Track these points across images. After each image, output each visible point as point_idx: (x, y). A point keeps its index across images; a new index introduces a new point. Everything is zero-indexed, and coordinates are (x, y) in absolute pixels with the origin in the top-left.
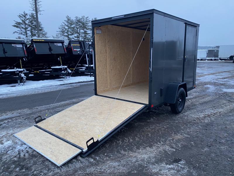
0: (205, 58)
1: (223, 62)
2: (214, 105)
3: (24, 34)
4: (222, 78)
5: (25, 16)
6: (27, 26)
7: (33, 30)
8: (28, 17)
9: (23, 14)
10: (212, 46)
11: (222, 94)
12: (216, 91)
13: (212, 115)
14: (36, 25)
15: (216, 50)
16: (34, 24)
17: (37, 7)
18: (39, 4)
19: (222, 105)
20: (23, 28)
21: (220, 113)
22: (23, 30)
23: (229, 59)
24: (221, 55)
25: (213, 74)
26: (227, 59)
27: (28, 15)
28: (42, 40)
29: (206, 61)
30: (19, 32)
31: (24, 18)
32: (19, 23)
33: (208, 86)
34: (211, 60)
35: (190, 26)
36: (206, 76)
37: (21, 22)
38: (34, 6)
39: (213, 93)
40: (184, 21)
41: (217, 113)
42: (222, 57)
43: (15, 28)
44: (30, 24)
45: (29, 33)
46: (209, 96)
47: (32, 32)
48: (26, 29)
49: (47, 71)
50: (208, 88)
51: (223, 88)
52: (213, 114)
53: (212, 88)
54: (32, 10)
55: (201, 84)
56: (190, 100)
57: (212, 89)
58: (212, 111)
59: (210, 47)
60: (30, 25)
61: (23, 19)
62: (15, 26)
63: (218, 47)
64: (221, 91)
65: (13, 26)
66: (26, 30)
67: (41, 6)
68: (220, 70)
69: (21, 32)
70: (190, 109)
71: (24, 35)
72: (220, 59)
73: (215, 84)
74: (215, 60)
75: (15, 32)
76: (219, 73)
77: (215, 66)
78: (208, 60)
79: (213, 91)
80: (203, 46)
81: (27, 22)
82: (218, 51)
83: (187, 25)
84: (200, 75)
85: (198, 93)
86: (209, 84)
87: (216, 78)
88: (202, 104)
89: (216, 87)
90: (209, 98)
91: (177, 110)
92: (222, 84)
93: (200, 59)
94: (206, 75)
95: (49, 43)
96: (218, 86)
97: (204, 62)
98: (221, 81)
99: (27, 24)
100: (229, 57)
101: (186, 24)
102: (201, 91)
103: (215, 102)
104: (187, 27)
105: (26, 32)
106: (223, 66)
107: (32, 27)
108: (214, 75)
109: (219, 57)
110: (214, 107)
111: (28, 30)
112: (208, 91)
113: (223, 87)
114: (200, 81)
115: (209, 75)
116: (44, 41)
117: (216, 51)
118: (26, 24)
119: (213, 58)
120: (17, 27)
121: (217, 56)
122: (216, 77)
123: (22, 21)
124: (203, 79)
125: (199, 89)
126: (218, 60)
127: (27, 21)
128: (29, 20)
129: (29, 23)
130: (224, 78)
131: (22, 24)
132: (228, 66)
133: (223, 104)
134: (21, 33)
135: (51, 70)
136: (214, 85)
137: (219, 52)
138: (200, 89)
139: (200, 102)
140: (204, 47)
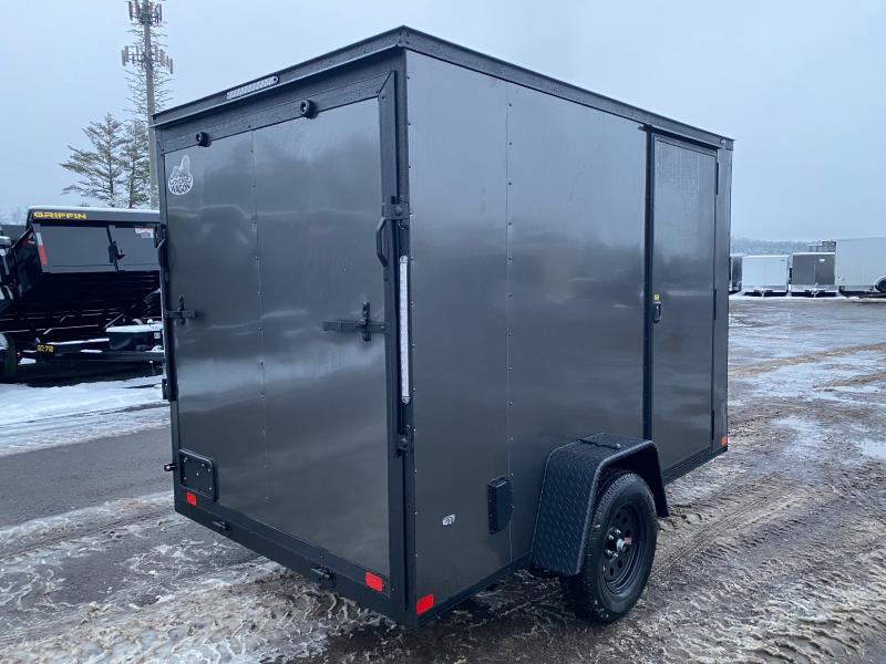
0: (783, 287)
1: (854, 302)
2: (817, 554)
3: (102, 194)
4: (856, 382)
5: (110, 133)
6: (114, 166)
7: (137, 182)
8: (120, 134)
9: (104, 124)
10: (808, 240)
11: (859, 473)
12: (826, 456)
13: (802, 638)
14: (148, 163)
15: (822, 256)
16: (142, 160)
17: (156, 98)
18: (163, 88)
19: (863, 558)
20: (101, 174)
21: (852, 620)
22: (100, 180)
23: (875, 290)
24: (845, 276)
25: (813, 360)
26: (868, 293)
27: (122, 127)
28: (79, 217)
29: (788, 298)
30: (85, 187)
31: (107, 138)
32: (87, 157)
33: (791, 422)
34: (808, 294)
35: (678, 142)
36: (783, 370)
37: (96, 151)
38: (145, 95)
39: (814, 463)
40: (638, 116)
41: (833, 623)
42: (850, 285)
43: (73, 173)
44: (127, 158)
45: (123, 192)
46: (791, 486)
47: (132, 189)
48: (111, 176)
49: (90, 347)
50: (787, 436)
51: (861, 436)
52: (809, 632)
53: (808, 437)
54: (135, 108)
55: (761, 410)
56: (692, 517)
57: (808, 442)
58: (807, 605)
59: (799, 246)
60: (125, 164)
61: (103, 143)
62: (70, 166)
63: (832, 245)
64: (852, 452)
65: (64, 166)
66: (111, 182)
67: (169, 96)
68: (841, 340)
69: (91, 188)
70: (682, 588)
71: (102, 198)
72: (843, 292)
73: (821, 412)
74: (822, 294)
75: (71, 188)
76: (840, 352)
77: (822, 321)
78: (794, 294)
79: (813, 457)
80: (774, 241)
81: (116, 152)
82: (831, 260)
83: (656, 138)
84: (760, 365)
85: (737, 467)
86: (797, 412)
87: (828, 379)
88: (750, 543)
89: (827, 426)
90: (792, 499)
91: (601, 605)
92: (856, 415)
93: (762, 290)
94: (783, 362)
95: (112, 228)
96: (835, 426)
97: (778, 302)
98: (851, 394)
99: (115, 160)
100: (875, 283)
101: (648, 129)
102: (757, 451)
103: (820, 532)
104: (659, 146)
105: (111, 188)
106: (854, 321)
107: (133, 168)
108: (818, 361)
109: (838, 282)
110: (819, 567)
111: (119, 182)
112: (788, 451)
113: (857, 427)
114: (756, 393)
115: (797, 363)
116: (84, 217)
117: (823, 260)
118: (111, 159)
119: (814, 289)
120: (80, 169)
121: (831, 281)
122: (828, 376)
123: (100, 147)
124: (770, 386)
125: (745, 441)
126: (833, 295)
127: (118, 148)
128: (124, 145)
129: (124, 155)
130: (864, 381)
131: (97, 158)
132: (875, 320)
133: (867, 547)
134: (94, 191)
135: (108, 340)
136: (818, 416)
137: (836, 265)
138: (753, 439)
139: (745, 532)
140: (779, 245)
